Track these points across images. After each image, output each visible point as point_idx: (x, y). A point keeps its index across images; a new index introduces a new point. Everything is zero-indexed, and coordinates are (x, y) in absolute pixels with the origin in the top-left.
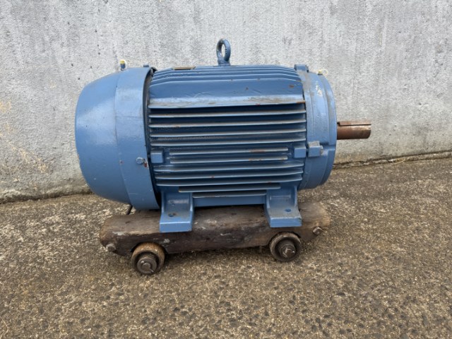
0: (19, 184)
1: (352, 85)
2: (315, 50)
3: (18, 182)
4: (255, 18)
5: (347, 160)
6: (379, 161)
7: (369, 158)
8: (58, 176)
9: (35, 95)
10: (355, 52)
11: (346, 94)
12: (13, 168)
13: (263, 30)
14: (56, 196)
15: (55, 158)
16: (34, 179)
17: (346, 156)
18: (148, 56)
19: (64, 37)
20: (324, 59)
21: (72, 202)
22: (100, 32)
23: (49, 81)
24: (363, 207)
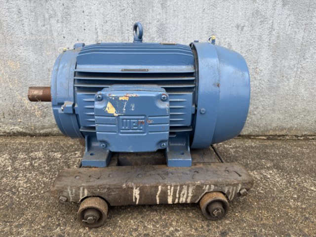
0: (21, 123)
1: (295, 69)
2: (265, 37)
3: (21, 122)
4: (213, 6)
5: (284, 133)
6: (313, 137)
7: (304, 133)
8: (49, 120)
9: (36, 59)
10: (301, 40)
11: (289, 77)
12: (18, 111)
13: (219, 17)
14: (46, 135)
15: (47, 107)
16: (32, 121)
17: (282, 129)
18: (122, 33)
19: (60, 15)
20: (271, 45)
21: (56, 141)
22: (86, 12)
23: (47, 48)
24: (294, 182)
